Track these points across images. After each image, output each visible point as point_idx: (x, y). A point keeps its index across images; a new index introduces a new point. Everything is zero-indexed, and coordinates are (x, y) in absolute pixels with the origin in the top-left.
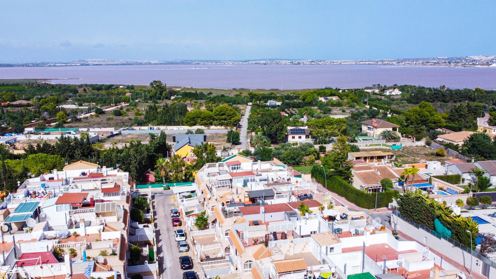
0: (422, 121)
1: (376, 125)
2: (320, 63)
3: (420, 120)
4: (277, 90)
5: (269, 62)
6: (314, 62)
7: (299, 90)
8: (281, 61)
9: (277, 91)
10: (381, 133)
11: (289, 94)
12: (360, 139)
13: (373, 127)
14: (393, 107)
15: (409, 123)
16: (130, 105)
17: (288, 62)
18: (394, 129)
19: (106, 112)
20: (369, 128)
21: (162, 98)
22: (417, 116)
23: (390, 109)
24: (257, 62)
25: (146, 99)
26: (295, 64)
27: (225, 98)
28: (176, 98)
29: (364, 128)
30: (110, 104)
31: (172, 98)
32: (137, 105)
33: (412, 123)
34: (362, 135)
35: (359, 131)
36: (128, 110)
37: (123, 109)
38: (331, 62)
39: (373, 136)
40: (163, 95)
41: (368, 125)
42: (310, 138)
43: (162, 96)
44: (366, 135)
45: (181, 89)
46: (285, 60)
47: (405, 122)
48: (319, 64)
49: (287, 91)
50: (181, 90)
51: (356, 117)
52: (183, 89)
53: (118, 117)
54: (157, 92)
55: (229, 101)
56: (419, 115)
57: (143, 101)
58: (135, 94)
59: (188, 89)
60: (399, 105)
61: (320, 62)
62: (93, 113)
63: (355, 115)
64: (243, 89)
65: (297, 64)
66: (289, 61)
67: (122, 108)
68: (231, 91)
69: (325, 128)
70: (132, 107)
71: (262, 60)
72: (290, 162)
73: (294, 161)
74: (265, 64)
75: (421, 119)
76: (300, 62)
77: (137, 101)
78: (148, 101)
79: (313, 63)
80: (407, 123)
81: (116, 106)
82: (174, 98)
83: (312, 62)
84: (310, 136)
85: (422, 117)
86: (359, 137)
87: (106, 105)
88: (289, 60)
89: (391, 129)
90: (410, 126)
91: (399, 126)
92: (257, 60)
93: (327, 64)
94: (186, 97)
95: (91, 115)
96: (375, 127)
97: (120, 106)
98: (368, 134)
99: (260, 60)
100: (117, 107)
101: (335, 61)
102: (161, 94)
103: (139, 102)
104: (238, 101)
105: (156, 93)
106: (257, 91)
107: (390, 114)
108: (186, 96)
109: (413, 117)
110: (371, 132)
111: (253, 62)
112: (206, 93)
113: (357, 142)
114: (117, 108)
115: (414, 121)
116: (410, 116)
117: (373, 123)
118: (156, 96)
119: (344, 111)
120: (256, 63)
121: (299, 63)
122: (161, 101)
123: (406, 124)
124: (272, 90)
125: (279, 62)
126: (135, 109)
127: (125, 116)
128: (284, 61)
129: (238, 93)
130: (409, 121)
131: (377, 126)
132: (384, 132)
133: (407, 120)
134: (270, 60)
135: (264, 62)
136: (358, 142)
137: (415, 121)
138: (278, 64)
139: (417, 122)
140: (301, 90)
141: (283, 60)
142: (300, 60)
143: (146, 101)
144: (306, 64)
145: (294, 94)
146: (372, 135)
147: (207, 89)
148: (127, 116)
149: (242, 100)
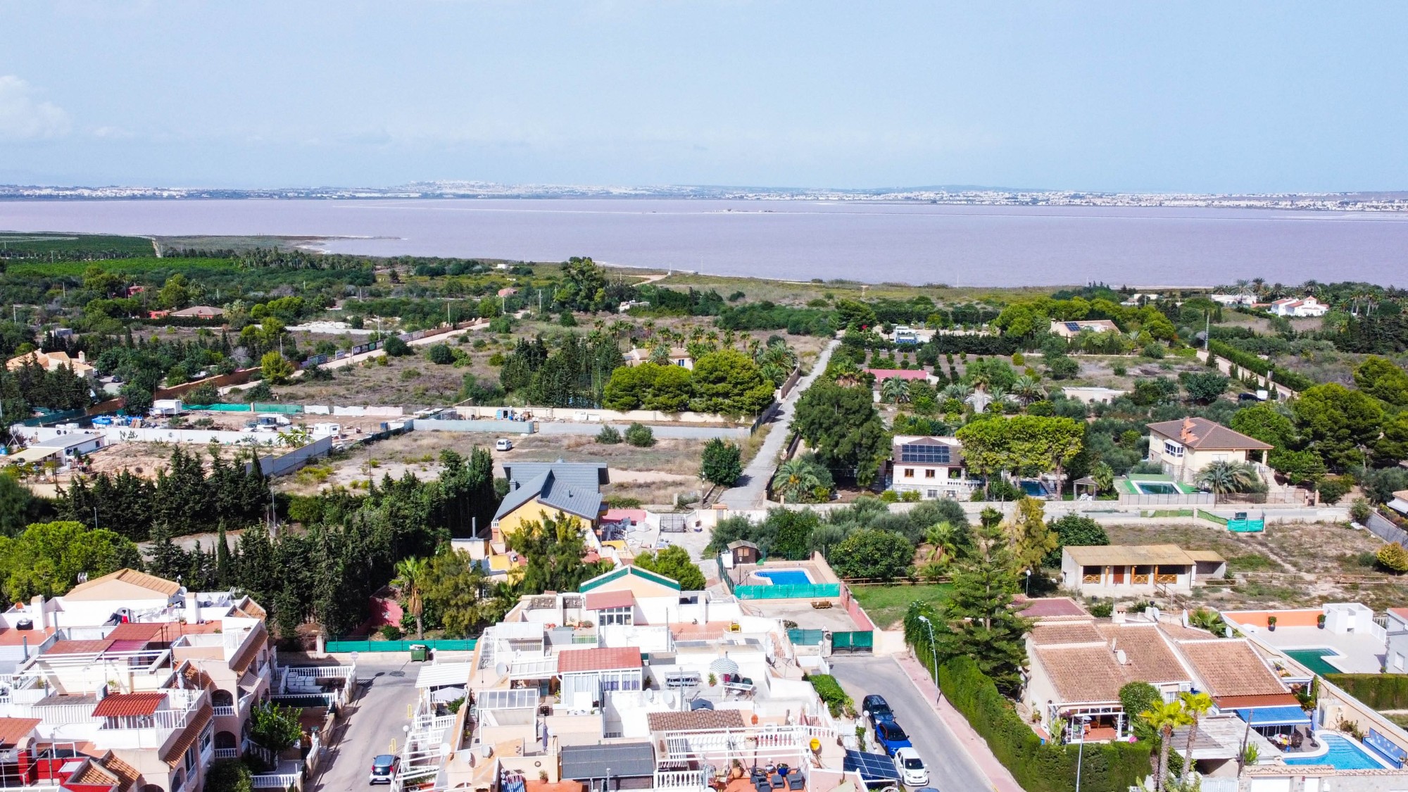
0: (1354, 432)
1: (1191, 439)
2: (1098, 201)
3: (1348, 427)
4: (944, 287)
5: (946, 195)
6: (1081, 197)
7: (1009, 290)
8: (982, 194)
9: (942, 292)
10: (1203, 471)
11: (974, 303)
12: (1134, 483)
13: (1184, 445)
14: (1286, 362)
15: (1307, 435)
16: (492, 329)
17: (1001, 197)
18: (1254, 456)
19: (419, 348)
20: (1168, 446)
21: (592, 308)
22: (1338, 413)
23: (1271, 368)
24: (909, 195)
25: (548, 310)
26: (1022, 204)
27: (776, 312)
28: (632, 307)
29: (1156, 444)
30: (437, 323)
31: (624, 306)
32: (512, 328)
33: (1318, 436)
34: (1144, 471)
35: (1139, 453)
36: (480, 345)
37: (467, 341)
38: (1132, 200)
39: (1182, 477)
40: (597, 298)
41: (1168, 437)
42: (963, 477)
43: (592, 303)
44: (1157, 471)
45: (665, 276)
46: (996, 189)
47: (1294, 429)
48: (1094, 204)
49: (972, 290)
50: (661, 282)
51: (1151, 398)
52: (669, 277)
53: (442, 366)
54: (580, 290)
55: (782, 321)
56: (1345, 410)
57: (538, 316)
58: (524, 290)
59: (682, 277)
60: (1307, 354)
61: (1101, 197)
62: (379, 353)
63: (1146, 389)
64: (841, 282)
65: (1027, 203)
66: (1007, 195)
67: (464, 340)
68: (806, 287)
69: (1009, 450)
70: (496, 336)
71: (927, 189)
72: (862, 572)
73: (871, 570)
74: (934, 202)
75: (1352, 422)
76: (1040, 196)
77: (519, 316)
78: (552, 316)
79: (1078, 201)
80: (1299, 433)
81: (455, 328)
82: (628, 307)
83: (1075, 197)
84: (963, 472)
85: (1354, 417)
86: (1131, 476)
87: (424, 327)
88: (1005, 190)
89: (1239, 457)
90: (1312, 445)
91: (1271, 447)
92: (911, 190)
93: (1120, 204)
94: (663, 307)
95: (371, 359)
96: (1188, 447)
97: (463, 332)
98: (1167, 467)
99: (920, 189)
100: (455, 332)
101: (1148, 195)
102: (590, 296)
103: (527, 317)
104: (807, 323)
105: (577, 294)
106: (882, 289)
107: (1266, 388)
108: (662, 303)
109: (1321, 416)
110: (1176, 461)
111: (900, 196)
112: (725, 294)
113: (1117, 499)
114: (455, 336)
115: (1323, 430)
116: (1312, 412)
117: (1184, 432)
118: (574, 300)
119: (1120, 372)
120: (908, 198)
121: (1035, 201)
122: (589, 316)
123: (1298, 438)
124: (930, 286)
125: (976, 196)
126: (502, 341)
127: (462, 364)
128: (991, 193)
129: (821, 296)
130: (1309, 430)
131: (1195, 442)
132: (1213, 469)
133: (1303, 424)
134: (949, 189)
135: (932, 195)
136: (1120, 497)
137: (1331, 430)
138: (970, 201)
139: (1335, 432)
140: (1015, 289)
141: (990, 189)
142: (1038, 191)
143: (545, 315)
144: (1054, 205)
145: (988, 302)
146: (1177, 473)
147: (739, 279)
148: (469, 365)
149: (819, 321)
